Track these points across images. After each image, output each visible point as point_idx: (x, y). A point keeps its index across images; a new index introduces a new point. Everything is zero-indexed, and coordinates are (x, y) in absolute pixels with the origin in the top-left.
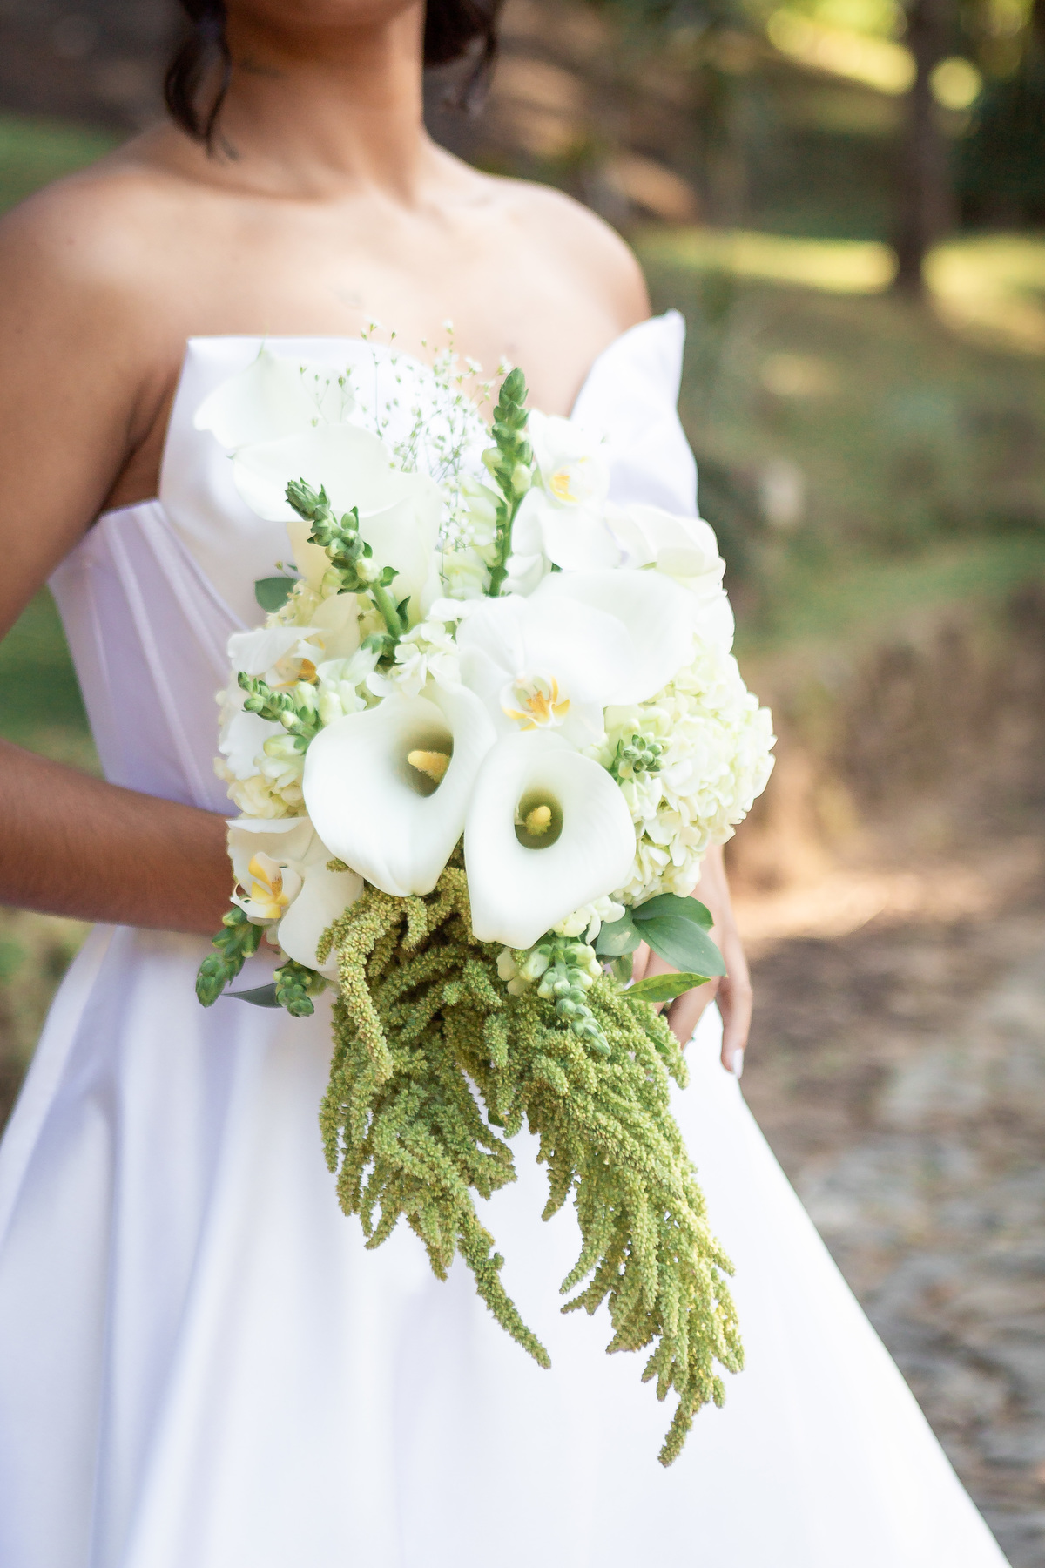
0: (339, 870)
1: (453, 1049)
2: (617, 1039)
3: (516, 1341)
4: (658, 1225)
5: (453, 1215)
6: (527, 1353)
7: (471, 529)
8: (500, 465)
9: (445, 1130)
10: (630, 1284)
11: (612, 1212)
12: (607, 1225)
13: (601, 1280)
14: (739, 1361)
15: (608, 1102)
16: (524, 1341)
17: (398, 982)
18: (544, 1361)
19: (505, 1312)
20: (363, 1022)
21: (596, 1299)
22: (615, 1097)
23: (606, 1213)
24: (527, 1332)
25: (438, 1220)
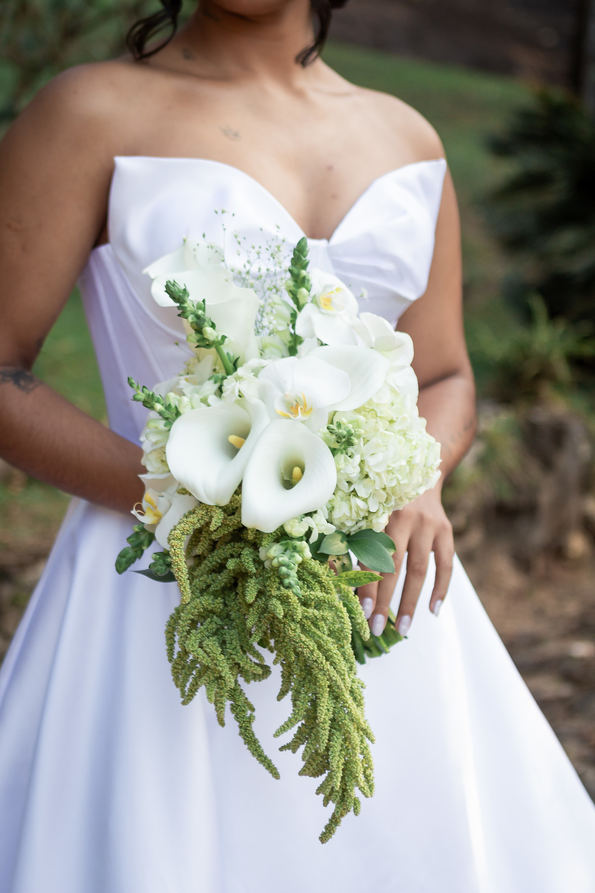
0: (183, 494)
1: (240, 601)
2: (319, 596)
3: (260, 763)
4: (334, 708)
5: (225, 688)
6: (266, 770)
7: (275, 322)
8: (292, 288)
9: (227, 642)
10: (314, 738)
11: (309, 696)
12: (305, 703)
13: (300, 734)
14: (371, 791)
15: (310, 631)
16: (264, 763)
17: (211, 559)
18: (276, 775)
19: (253, 746)
20: (178, 571)
21: (297, 744)
22: (314, 629)
23: (306, 697)
24: (266, 758)
25: (216, 690)
